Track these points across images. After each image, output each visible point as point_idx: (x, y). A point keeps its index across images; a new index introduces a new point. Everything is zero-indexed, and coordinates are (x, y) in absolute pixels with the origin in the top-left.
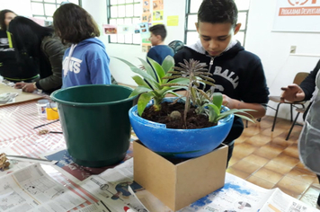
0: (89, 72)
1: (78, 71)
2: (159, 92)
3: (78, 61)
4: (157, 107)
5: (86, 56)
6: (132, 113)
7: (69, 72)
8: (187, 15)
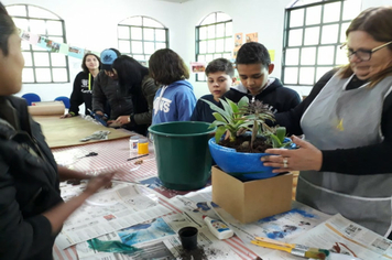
0: (177, 111)
1: (167, 110)
2: (234, 126)
3: (168, 102)
4: (232, 139)
5: (176, 96)
6: (211, 142)
7: (159, 111)
8: (284, 49)
